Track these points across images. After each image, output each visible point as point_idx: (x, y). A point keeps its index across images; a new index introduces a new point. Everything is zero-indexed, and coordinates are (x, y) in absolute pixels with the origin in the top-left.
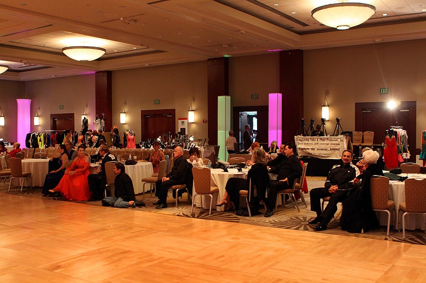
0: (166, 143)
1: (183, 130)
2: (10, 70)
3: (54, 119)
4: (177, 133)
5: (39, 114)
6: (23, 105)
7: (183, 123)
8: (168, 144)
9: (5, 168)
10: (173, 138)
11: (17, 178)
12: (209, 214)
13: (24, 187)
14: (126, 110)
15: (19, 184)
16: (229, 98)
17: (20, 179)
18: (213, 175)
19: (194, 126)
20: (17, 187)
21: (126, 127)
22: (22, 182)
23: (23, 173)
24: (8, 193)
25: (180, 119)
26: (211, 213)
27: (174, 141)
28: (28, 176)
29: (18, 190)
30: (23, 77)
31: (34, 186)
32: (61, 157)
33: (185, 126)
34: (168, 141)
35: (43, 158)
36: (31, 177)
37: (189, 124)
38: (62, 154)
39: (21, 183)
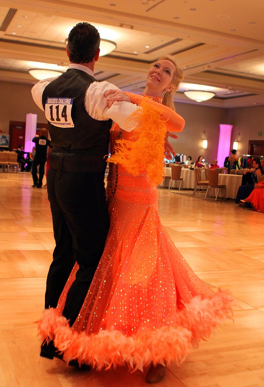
2: (216, 97)
3: (252, 145)
5: (239, 139)
6: (225, 130)
9: (204, 180)
11: (213, 189)
13: (218, 198)
15: (214, 194)
17: (216, 189)
20: (212, 197)
22: (217, 192)
23: (219, 184)
24: (204, 200)
28: (223, 187)
29: (213, 199)
30: (228, 104)
31: (227, 197)
32: (255, 172)
35: (237, 174)
36: (225, 189)
38: (256, 169)
39: (216, 194)
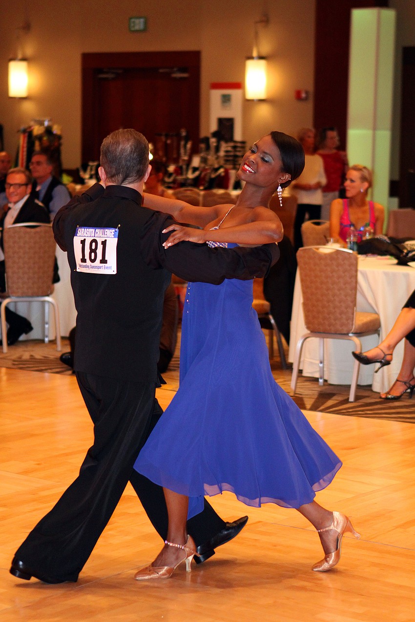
0: (172, 168)
1: (226, 126)
4: (203, 134)
7: (226, 99)
8: (179, 171)
10: (195, 151)
12: (347, 401)
14: (29, 49)
16: (389, 15)
18: (365, 276)
19: (264, 113)
21: (29, 108)
25: (216, 86)
26: (357, 398)
27: (196, 162)
33: (234, 112)
34: (176, 160)
37: (249, 104)
